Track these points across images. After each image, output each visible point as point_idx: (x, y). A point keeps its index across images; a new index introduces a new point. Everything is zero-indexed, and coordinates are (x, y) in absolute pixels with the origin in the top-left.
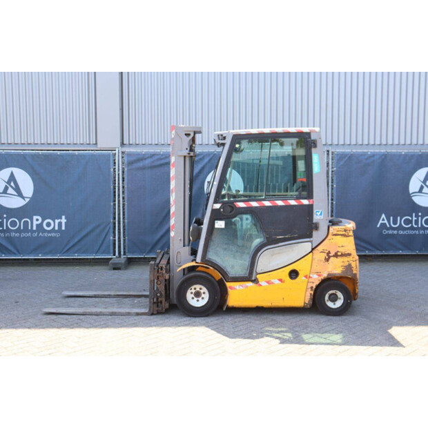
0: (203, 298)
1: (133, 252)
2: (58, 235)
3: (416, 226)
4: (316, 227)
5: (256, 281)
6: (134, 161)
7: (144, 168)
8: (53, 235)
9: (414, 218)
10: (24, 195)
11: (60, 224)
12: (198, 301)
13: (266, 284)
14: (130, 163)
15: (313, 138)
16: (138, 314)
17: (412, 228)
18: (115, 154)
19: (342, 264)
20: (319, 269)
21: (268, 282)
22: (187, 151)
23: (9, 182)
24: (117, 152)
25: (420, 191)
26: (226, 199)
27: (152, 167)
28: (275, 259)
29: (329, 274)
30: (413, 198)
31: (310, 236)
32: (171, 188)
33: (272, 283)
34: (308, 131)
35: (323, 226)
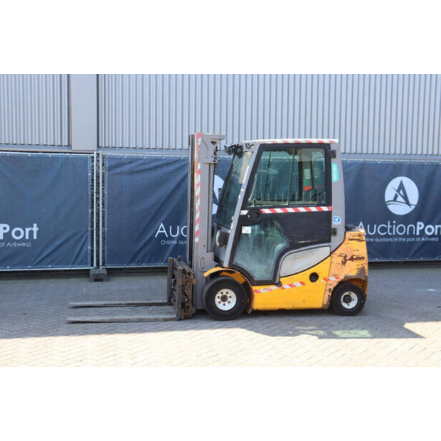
0: (229, 302)
2: (29, 245)
3: (390, 234)
4: (334, 232)
5: (279, 284)
6: (115, 165)
7: (121, 173)
8: (23, 244)
9: (389, 226)
11: (31, 233)
13: (289, 287)
15: (332, 148)
16: (166, 320)
17: (387, 236)
18: (93, 157)
19: (357, 267)
20: (336, 272)
21: (291, 285)
22: (213, 159)
24: (95, 155)
25: (395, 199)
26: (253, 206)
27: (131, 173)
28: (297, 263)
29: (345, 277)
30: (388, 206)
31: (329, 241)
33: (295, 286)
34: (328, 142)
35: (341, 231)
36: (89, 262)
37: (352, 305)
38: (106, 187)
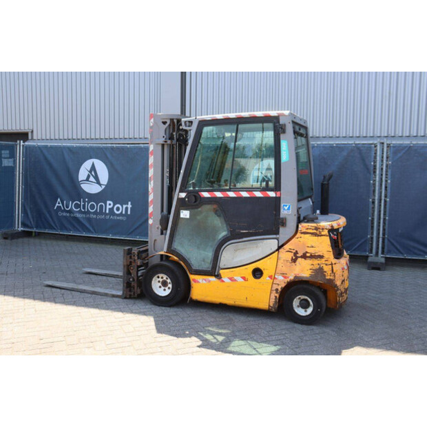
4: (283, 223)
5: (218, 276)
10: (101, 183)
12: (165, 290)
13: (229, 281)
15: (281, 122)
19: (311, 267)
20: (284, 270)
21: (231, 279)
22: (164, 139)
23: (90, 172)
26: (192, 189)
28: (239, 255)
29: (296, 277)
31: (277, 232)
32: (150, 176)
33: (235, 280)
34: (276, 115)
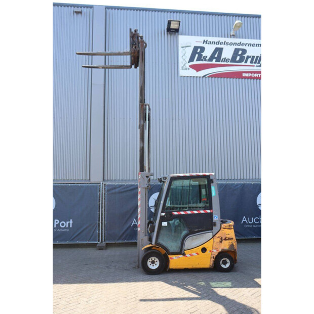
0: (156, 264)
1: (109, 240)
2: (68, 230)
4: (214, 224)
5: (184, 254)
6: (111, 189)
7: (115, 193)
8: (65, 230)
11: (69, 224)
12: (153, 266)
13: (189, 256)
14: (108, 191)
15: (211, 178)
19: (229, 244)
20: (217, 247)
21: (191, 255)
22: (147, 186)
24: (101, 184)
26: (168, 210)
27: (120, 193)
28: (194, 242)
29: (222, 250)
30: (259, 207)
31: (212, 229)
32: (138, 205)
33: (193, 255)
34: (209, 175)
35: (218, 224)
36: (97, 239)
37: (228, 265)
38: (106, 201)
